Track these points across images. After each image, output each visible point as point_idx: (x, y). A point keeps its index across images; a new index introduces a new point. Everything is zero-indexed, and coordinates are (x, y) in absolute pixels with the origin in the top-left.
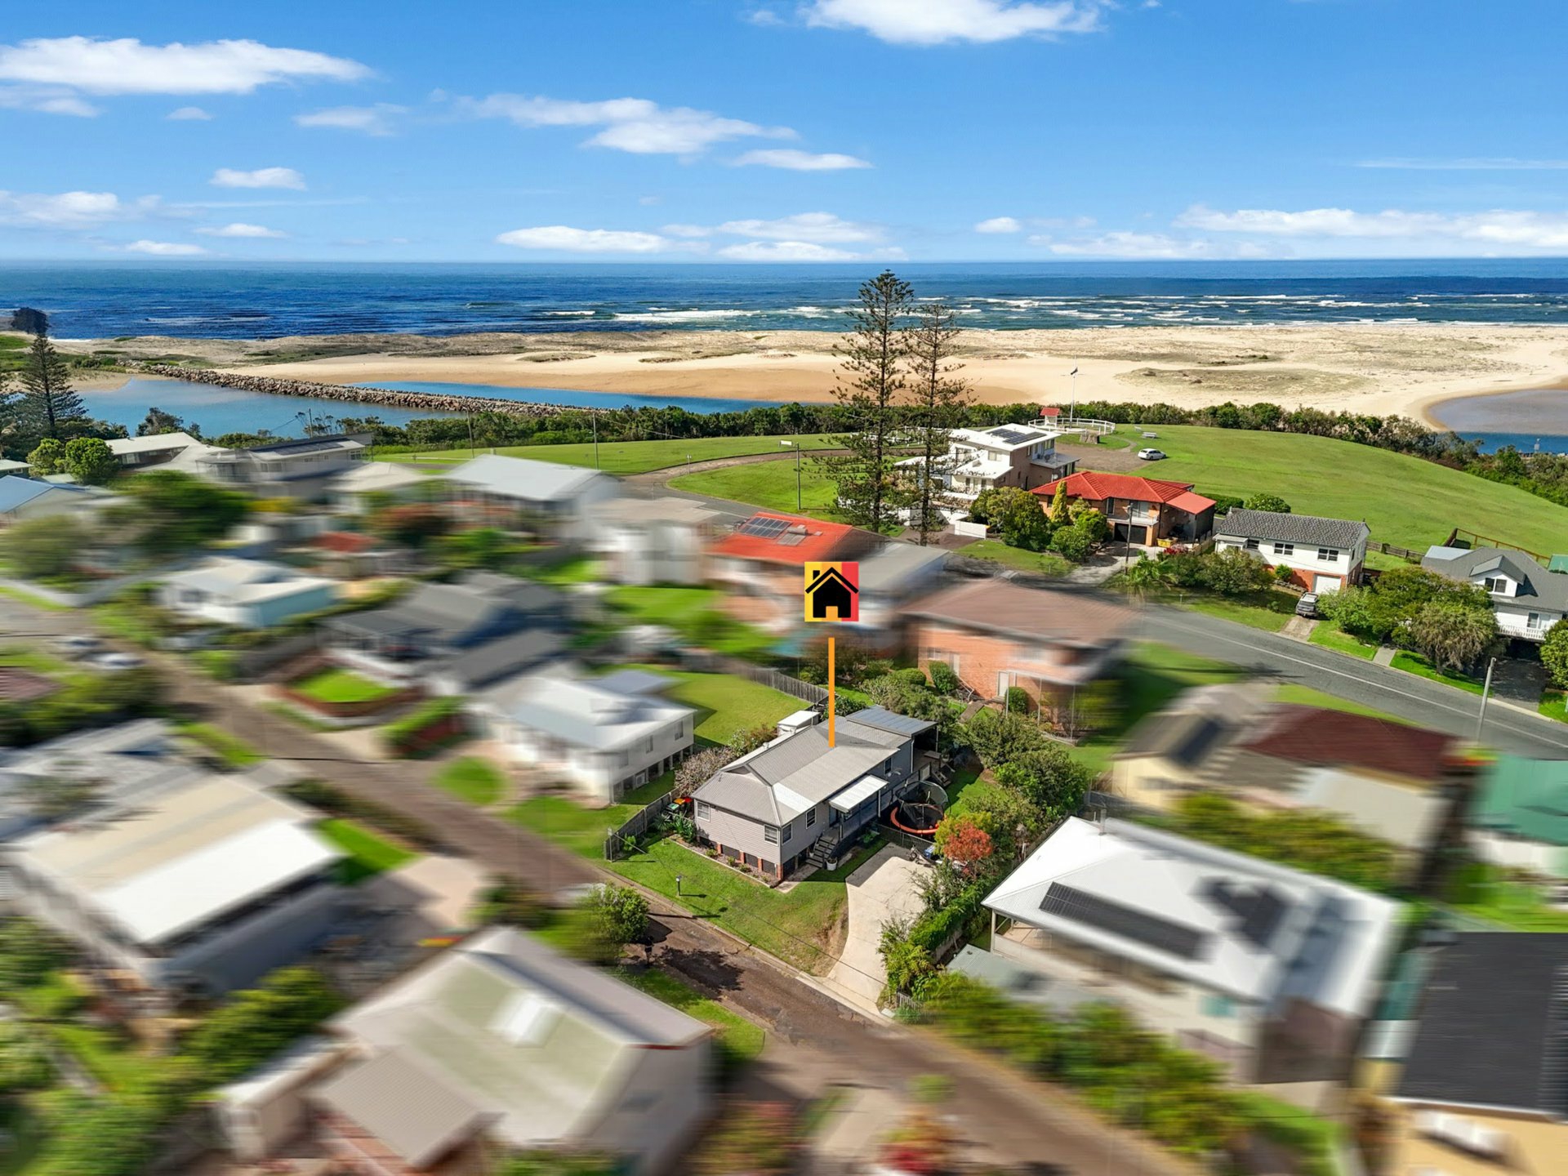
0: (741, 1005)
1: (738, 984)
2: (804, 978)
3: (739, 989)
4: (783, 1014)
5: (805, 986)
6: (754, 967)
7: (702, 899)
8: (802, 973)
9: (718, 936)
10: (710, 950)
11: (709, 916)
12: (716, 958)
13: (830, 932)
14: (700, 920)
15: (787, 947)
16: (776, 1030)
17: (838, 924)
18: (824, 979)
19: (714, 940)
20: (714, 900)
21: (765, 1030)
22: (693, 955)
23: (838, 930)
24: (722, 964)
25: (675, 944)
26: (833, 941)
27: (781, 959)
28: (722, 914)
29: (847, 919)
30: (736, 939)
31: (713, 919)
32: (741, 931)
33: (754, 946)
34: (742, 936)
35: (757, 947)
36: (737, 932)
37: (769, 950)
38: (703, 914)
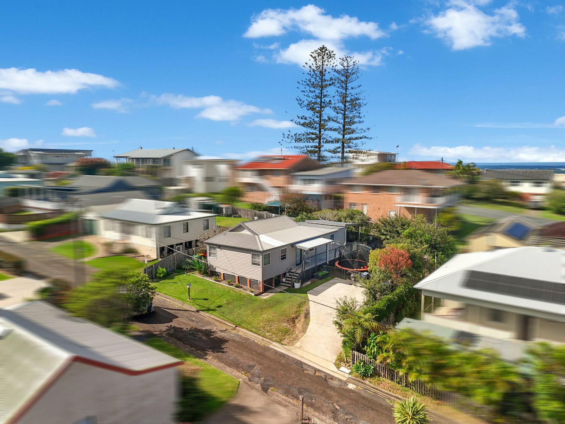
0: (223, 362)
1: (222, 349)
2: (276, 347)
3: (223, 352)
4: (257, 370)
5: (276, 352)
6: (237, 339)
7: (205, 301)
8: (274, 343)
9: (212, 321)
10: (204, 328)
11: (209, 310)
12: (208, 333)
13: (296, 321)
14: (201, 313)
15: (264, 328)
16: (250, 380)
17: (302, 315)
18: (292, 347)
19: (209, 323)
20: (214, 302)
21: (241, 380)
22: (190, 330)
23: (303, 320)
24: (212, 337)
25: (178, 324)
26: (299, 325)
27: (259, 335)
28: (217, 309)
29: (309, 313)
30: (226, 323)
31: (211, 312)
32: (230, 318)
33: (239, 327)
34: (231, 321)
35: (241, 328)
36: (227, 318)
37: (250, 329)
38: (204, 309)
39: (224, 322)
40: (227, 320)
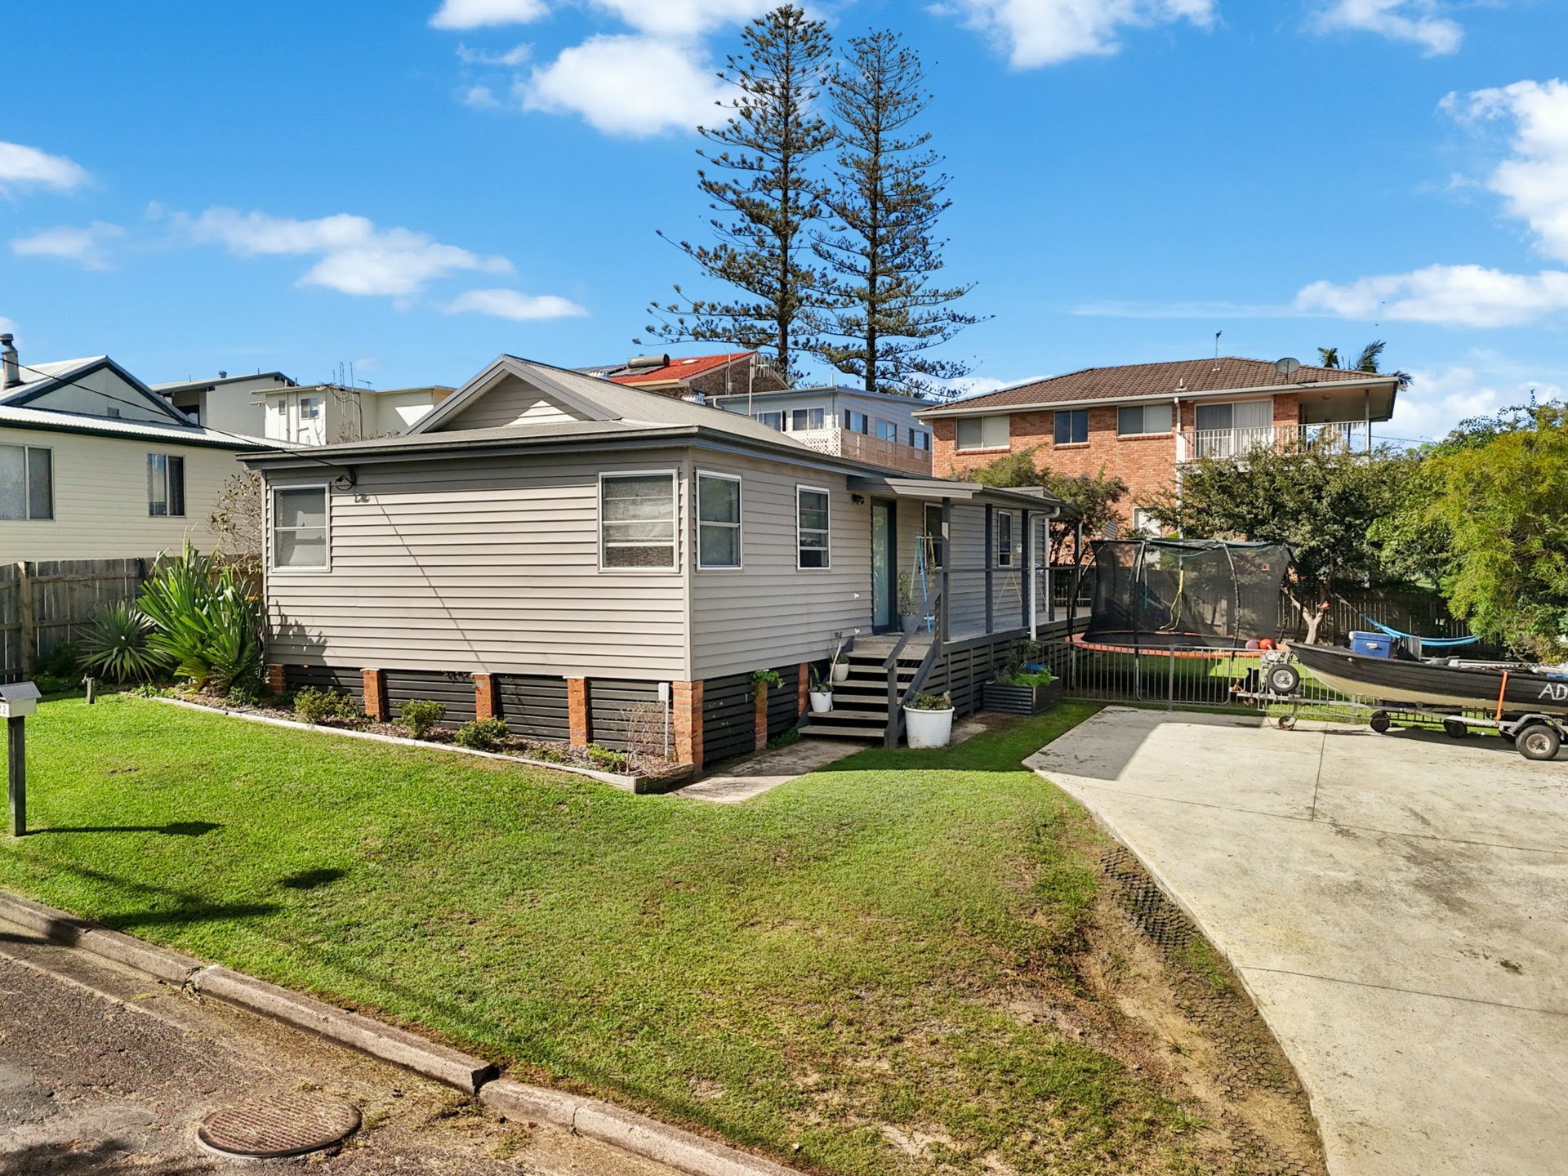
7: (175, 842)
11: (188, 913)
30: (366, 1037)
31: (206, 929)
32: (421, 983)
33: (527, 1079)
34: (426, 1014)
35: (555, 1083)
36: (386, 984)
37: (671, 1092)
38: (142, 907)
39: (338, 1024)
40: (380, 998)
